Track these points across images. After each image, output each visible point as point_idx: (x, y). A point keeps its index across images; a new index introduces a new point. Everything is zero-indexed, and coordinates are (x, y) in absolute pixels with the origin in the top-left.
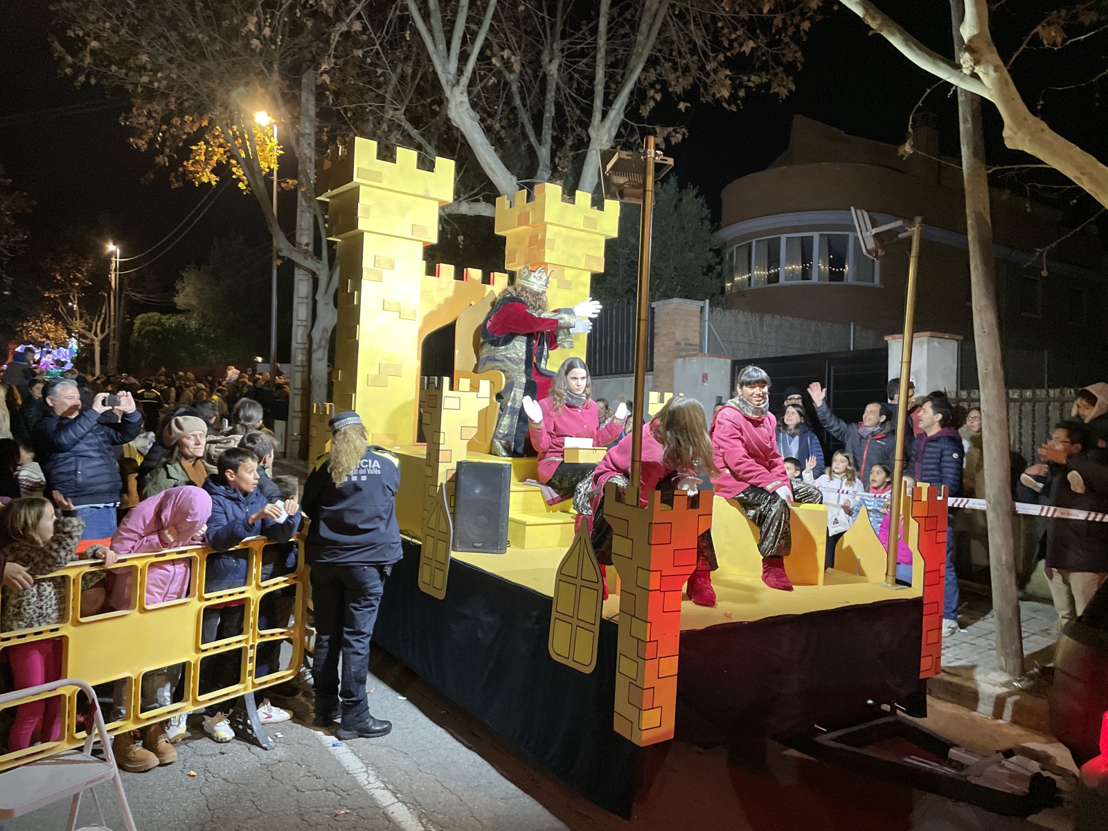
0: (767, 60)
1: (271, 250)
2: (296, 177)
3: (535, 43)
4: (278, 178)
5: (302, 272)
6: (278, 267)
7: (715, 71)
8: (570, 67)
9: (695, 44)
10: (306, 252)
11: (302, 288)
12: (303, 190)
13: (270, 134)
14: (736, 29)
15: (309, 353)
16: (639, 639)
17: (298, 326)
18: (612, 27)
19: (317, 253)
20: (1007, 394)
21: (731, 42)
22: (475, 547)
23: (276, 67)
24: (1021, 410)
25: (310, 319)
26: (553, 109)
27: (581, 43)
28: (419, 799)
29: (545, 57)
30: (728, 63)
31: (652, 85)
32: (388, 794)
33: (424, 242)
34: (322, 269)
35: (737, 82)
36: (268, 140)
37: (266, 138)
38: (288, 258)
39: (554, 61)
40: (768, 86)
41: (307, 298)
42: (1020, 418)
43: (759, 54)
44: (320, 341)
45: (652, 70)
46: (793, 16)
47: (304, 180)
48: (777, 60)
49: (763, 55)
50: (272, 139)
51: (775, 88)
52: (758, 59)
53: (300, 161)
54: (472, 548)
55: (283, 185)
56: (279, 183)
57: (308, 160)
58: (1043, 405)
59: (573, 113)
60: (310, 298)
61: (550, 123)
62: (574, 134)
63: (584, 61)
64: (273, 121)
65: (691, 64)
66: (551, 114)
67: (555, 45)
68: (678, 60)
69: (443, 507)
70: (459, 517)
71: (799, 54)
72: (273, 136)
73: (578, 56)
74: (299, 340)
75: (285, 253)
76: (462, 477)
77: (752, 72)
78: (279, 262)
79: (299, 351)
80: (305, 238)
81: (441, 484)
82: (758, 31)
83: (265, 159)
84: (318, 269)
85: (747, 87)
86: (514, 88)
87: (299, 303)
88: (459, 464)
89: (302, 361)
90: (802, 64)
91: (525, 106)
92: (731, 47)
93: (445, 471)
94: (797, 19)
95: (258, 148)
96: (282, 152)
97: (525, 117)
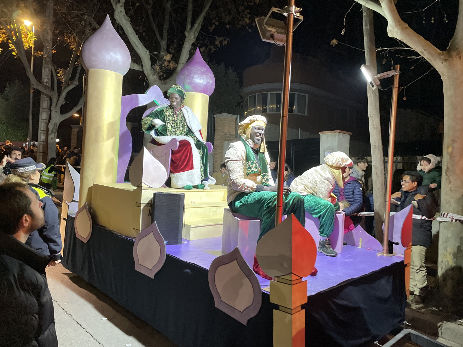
1: (29, 85)
2: (42, 51)
4: (34, 50)
5: (44, 96)
6: (33, 93)
10: (47, 87)
11: (45, 104)
12: (45, 56)
15: (47, 135)
17: (42, 122)
19: (52, 87)
25: (48, 119)
31: (214, 18)
34: (54, 95)
36: (29, 33)
38: (37, 89)
44: (53, 129)
45: (214, 10)
55: (36, 54)
60: (48, 109)
61: (167, 30)
64: (33, 24)
66: (167, 26)
72: (32, 31)
74: (42, 129)
75: (35, 86)
79: (42, 134)
80: (46, 79)
83: (27, 42)
86: (150, 12)
89: (43, 139)
91: (155, 22)
95: (23, 36)
96: (36, 39)
97: (155, 27)
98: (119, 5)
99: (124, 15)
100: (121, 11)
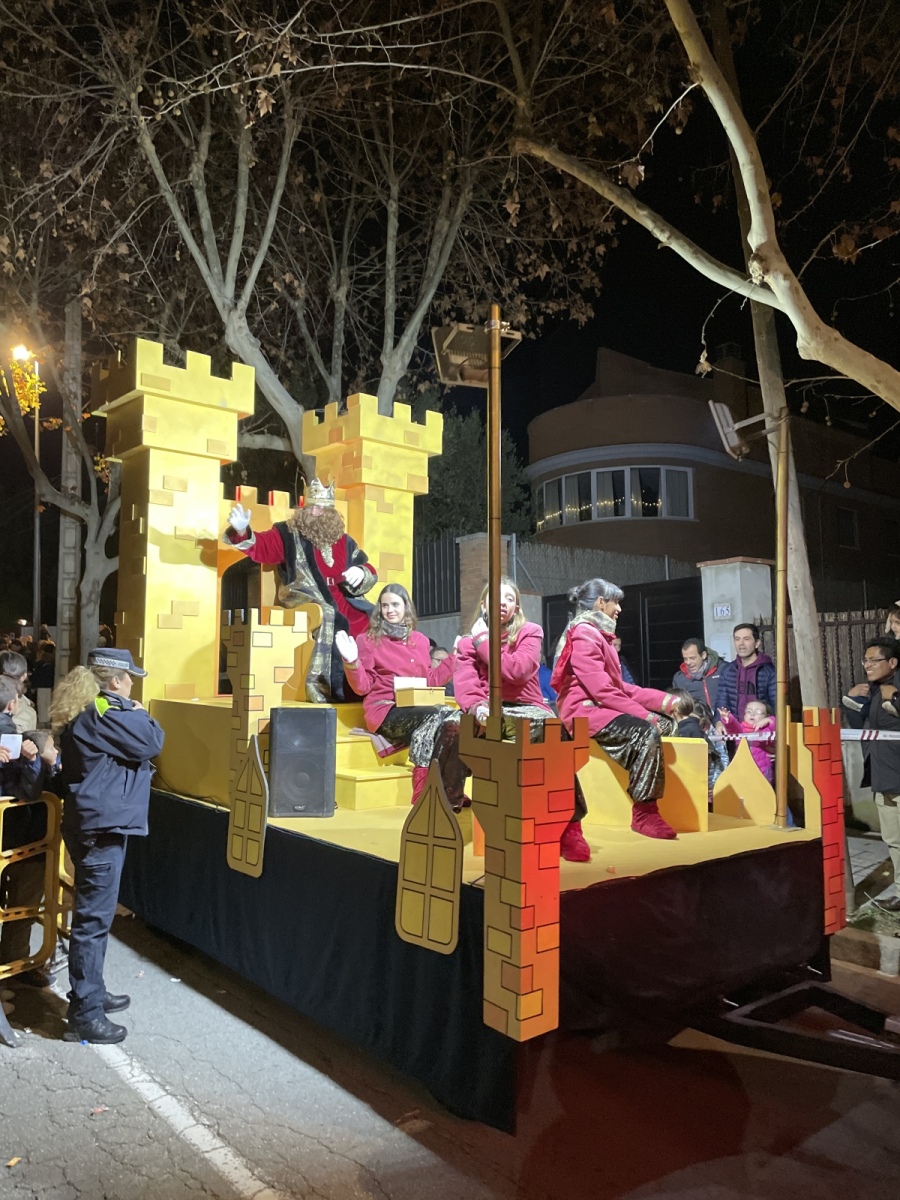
0: (565, 287)
1: (34, 497)
2: (60, 416)
3: (321, 269)
4: (40, 417)
5: (68, 519)
6: (41, 514)
7: (511, 297)
8: (359, 294)
9: (488, 269)
10: (73, 497)
11: (69, 536)
12: (68, 429)
13: (30, 370)
14: (530, 254)
15: (78, 608)
16: (511, 906)
17: (64, 579)
18: (402, 253)
19: (86, 498)
20: (823, 617)
21: (526, 267)
22: (296, 811)
23: (35, 296)
24: (837, 634)
25: (78, 572)
26: (342, 337)
27: (370, 269)
28: (192, 1090)
29: (332, 284)
30: (523, 288)
31: (447, 313)
32: (156, 1087)
33: (222, 461)
34: (91, 515)
35: (535, 309)
36: (28, 377)
37: (26, 374)
38: (53, 505)
39: (342, 288)
40: (567, 313)
41: (74, 548)
42: (837, 642)
43: (557, 280)
44: (91, 593)
45: (446, 297)
46: (587, 239)
47: (70, 420)
48: (575, 285)
49: (560, 281)
50: (33, 375)
51: (575, 315)
52: (555, 285)
53: (64, 398)
54: (294, 812)
55: (45, 424)
56: (41, 423)
57: (72, 396)
58: (859, 627)
59: (364, 343)
60: (78, 548)
61: (340, 353)
62: (368, 364)
63: (374, 288)
64: (34, 356)
65: (487, 292)
66: (340, 342)
67: (342, 272)
68: (472, 287)
69: (255, 764)
70: (276, 776)
71: (596, 280)
72: (33, 371)
73: (366, 284)
74: (67, 595)
75: (48, 499)
76: (278, 727)
77: (550, 299)
78: (41, 509)
79: (66, 608)
80: (71, 480)
81: (253, 736)
82: (553, 256)
83: (25, 397)
84: (87, 515)
85: (544, 314)
86: (300, 315)
87: (65, 554)
88: (273, 711)
89: (70, 618)
90: (599, 290)
91: (312, 336)
92: (526, 273)
93: (256, 720)
94: (592, 243)
95: (16, 385)
96: (45, 390)
97: (313, 347)
98: (235, 315)
99: (247, 335)
100: (240, 327)
